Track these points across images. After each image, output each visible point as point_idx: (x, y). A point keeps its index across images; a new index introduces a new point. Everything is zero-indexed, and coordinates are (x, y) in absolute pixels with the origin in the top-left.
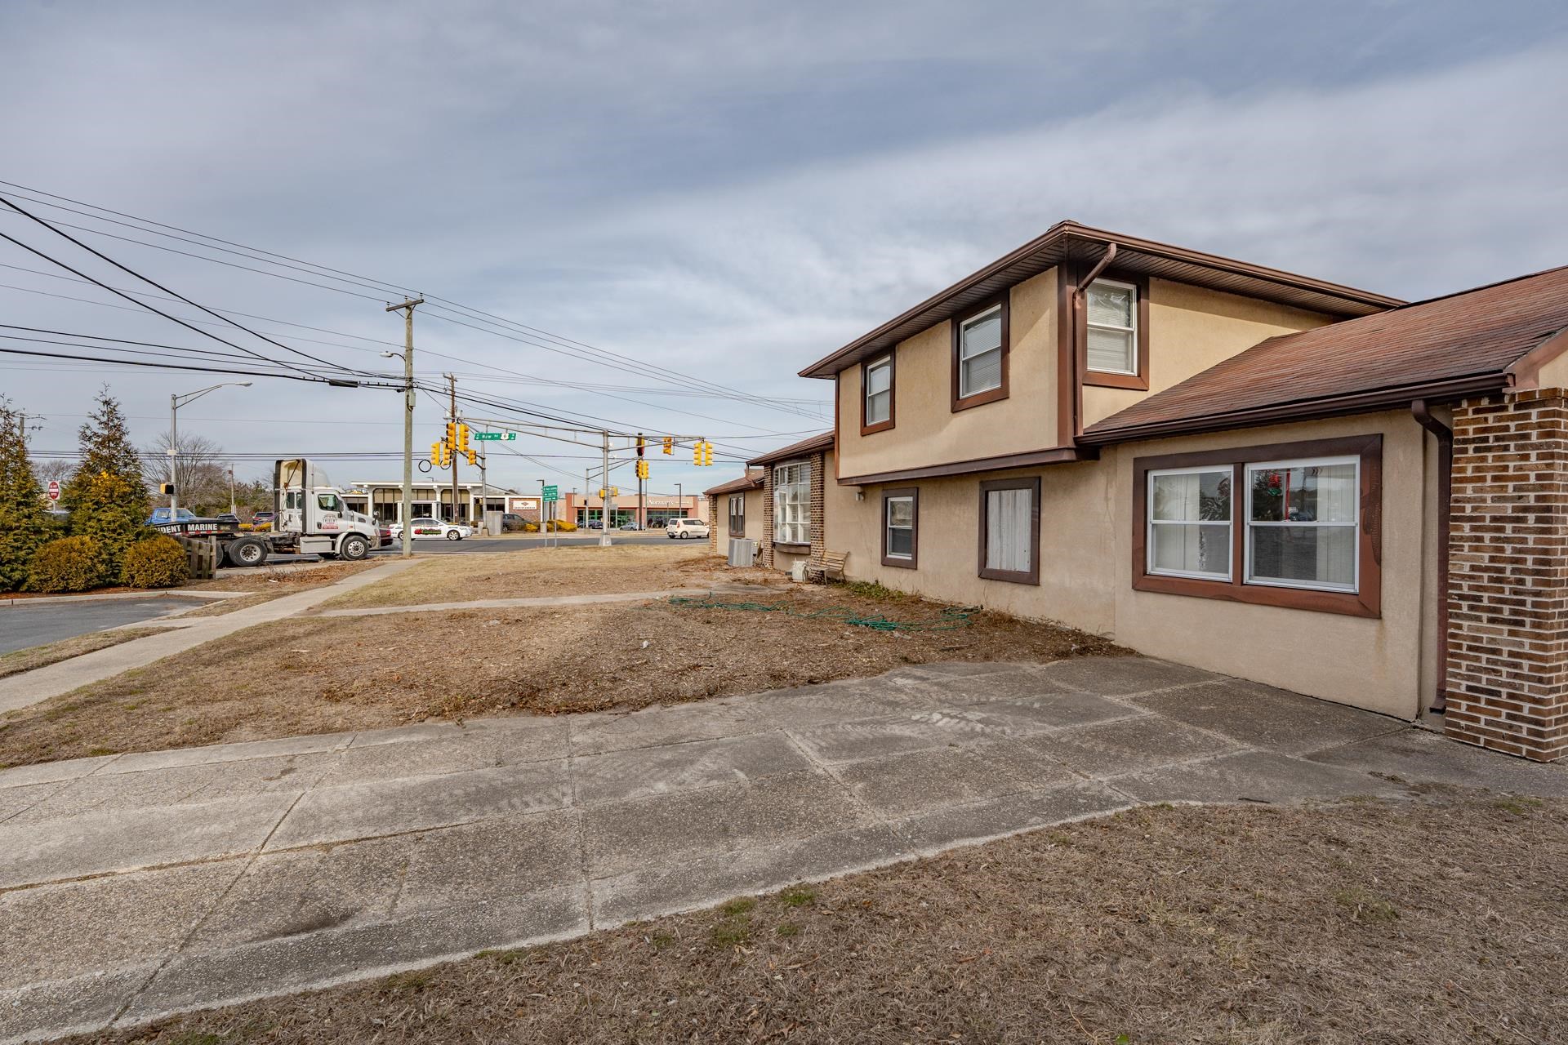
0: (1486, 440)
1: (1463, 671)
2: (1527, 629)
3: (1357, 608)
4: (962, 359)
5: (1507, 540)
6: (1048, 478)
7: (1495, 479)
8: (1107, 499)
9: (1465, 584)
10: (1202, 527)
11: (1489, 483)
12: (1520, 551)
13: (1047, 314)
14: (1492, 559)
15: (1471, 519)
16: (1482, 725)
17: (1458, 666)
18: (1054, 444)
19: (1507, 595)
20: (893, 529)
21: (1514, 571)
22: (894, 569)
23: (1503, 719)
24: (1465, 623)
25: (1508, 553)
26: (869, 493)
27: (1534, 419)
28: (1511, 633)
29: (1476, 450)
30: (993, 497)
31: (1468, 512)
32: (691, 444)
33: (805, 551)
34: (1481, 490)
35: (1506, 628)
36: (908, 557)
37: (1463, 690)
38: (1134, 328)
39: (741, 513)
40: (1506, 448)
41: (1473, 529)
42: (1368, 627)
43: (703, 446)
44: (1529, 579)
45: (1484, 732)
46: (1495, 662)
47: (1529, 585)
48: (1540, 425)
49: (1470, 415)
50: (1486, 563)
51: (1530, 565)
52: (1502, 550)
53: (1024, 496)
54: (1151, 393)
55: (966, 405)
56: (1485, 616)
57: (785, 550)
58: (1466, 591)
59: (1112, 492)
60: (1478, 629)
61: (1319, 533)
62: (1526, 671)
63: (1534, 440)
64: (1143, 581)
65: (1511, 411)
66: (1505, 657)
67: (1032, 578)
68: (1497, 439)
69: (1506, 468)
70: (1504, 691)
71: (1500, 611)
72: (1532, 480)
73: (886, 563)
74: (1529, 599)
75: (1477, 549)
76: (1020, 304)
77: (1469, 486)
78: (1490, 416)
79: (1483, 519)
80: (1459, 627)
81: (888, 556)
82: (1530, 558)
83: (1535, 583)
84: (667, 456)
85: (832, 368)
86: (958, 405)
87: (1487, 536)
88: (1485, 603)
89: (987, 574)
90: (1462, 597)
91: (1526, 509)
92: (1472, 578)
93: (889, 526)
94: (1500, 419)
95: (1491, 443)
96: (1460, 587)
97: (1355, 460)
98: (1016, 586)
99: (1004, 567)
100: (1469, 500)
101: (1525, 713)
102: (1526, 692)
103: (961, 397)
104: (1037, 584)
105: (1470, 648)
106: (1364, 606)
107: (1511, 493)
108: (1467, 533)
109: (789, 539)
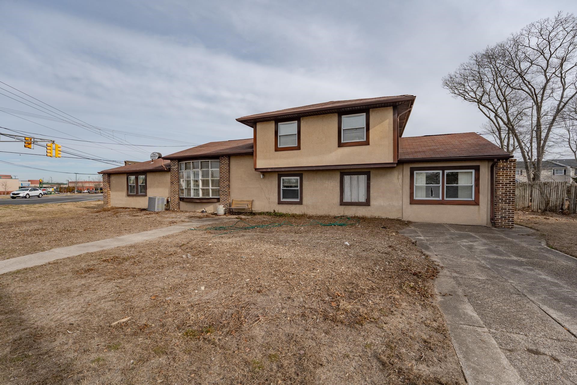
0: (504, 168)
1: (500, 214)
2: (511, 204)
4: (343, 129)
5: (508, 187)
6: (373, 172)
7: (506, 176)
8: (398, 179)
10: (426, 186)
11: (505, 176)
12: (510, 189)
13: (387, 121)
14: (505, 191)
15: (501, 183)
16: (503, 224)
17: (499, 213)
18: (392, 161)
19: (508, 198)
20: (285, 189)
21: (509, 193)
22: (286, 205)
23: (507, 222)
24: (500, 204)
25: (508, 190)
26: (267, 175)
27: (512, 165)
28: (508, 205)
29: (502, 170)
31: (501, 182)
32: (44, 144)
33: (216, 200)
34: (503, 178)
35: (507, 204)
36: (298, 200)
37: (500, 218)
39: (142, 183)
40: (508, 170)
41: (502, 185)
42: (476, 207)
44: (511, 195)
46: (506, 211)
48: (513, 166)
49: (501, 163)
50: (504, 192)
51: (512, 192)
52: (507, 189)
53: (363, 178)
55: (345, 145)
56: (504, 202)
57: (198, 201)
58: (500, 198)
60: (503, 205)
61: (459, 187)
62: (511, 212)
63: (512, 168)
64: (413, 202)
65: (508, 163)
66: (507, 210)
68: (506, 168)
69: (508, 174)
70: (507, 216)
71: (506, 201)
72: (512, 176)
73: (280, 203)
74: (511, 199)
75: (502, 189)
76: (374, 116)
77: (501, 177)
78: (505, 163)
79: (503, 183)
80: (499, 205)
81: (283, 200)
82: (512, 191)
86: (340, 145)
87: (504, 187)
88: (504, 200)
89: (343, 203)
90: (500, 199)
91: (511, 182)
92: (501, 195)
93: (282, 188)
94: (506, 164)
95: (505, 169)
96: (499, 197)
97: (473, 171)
98: (358, 206)
99: (353, 201)
100: (501, 180)
101: (511, 220)
102: (511, 216)
103: (342, 142)
104: (369, 205)
106: (476, 203)
107: (508, 178)
108: (501, 186)
109: (201, 196)
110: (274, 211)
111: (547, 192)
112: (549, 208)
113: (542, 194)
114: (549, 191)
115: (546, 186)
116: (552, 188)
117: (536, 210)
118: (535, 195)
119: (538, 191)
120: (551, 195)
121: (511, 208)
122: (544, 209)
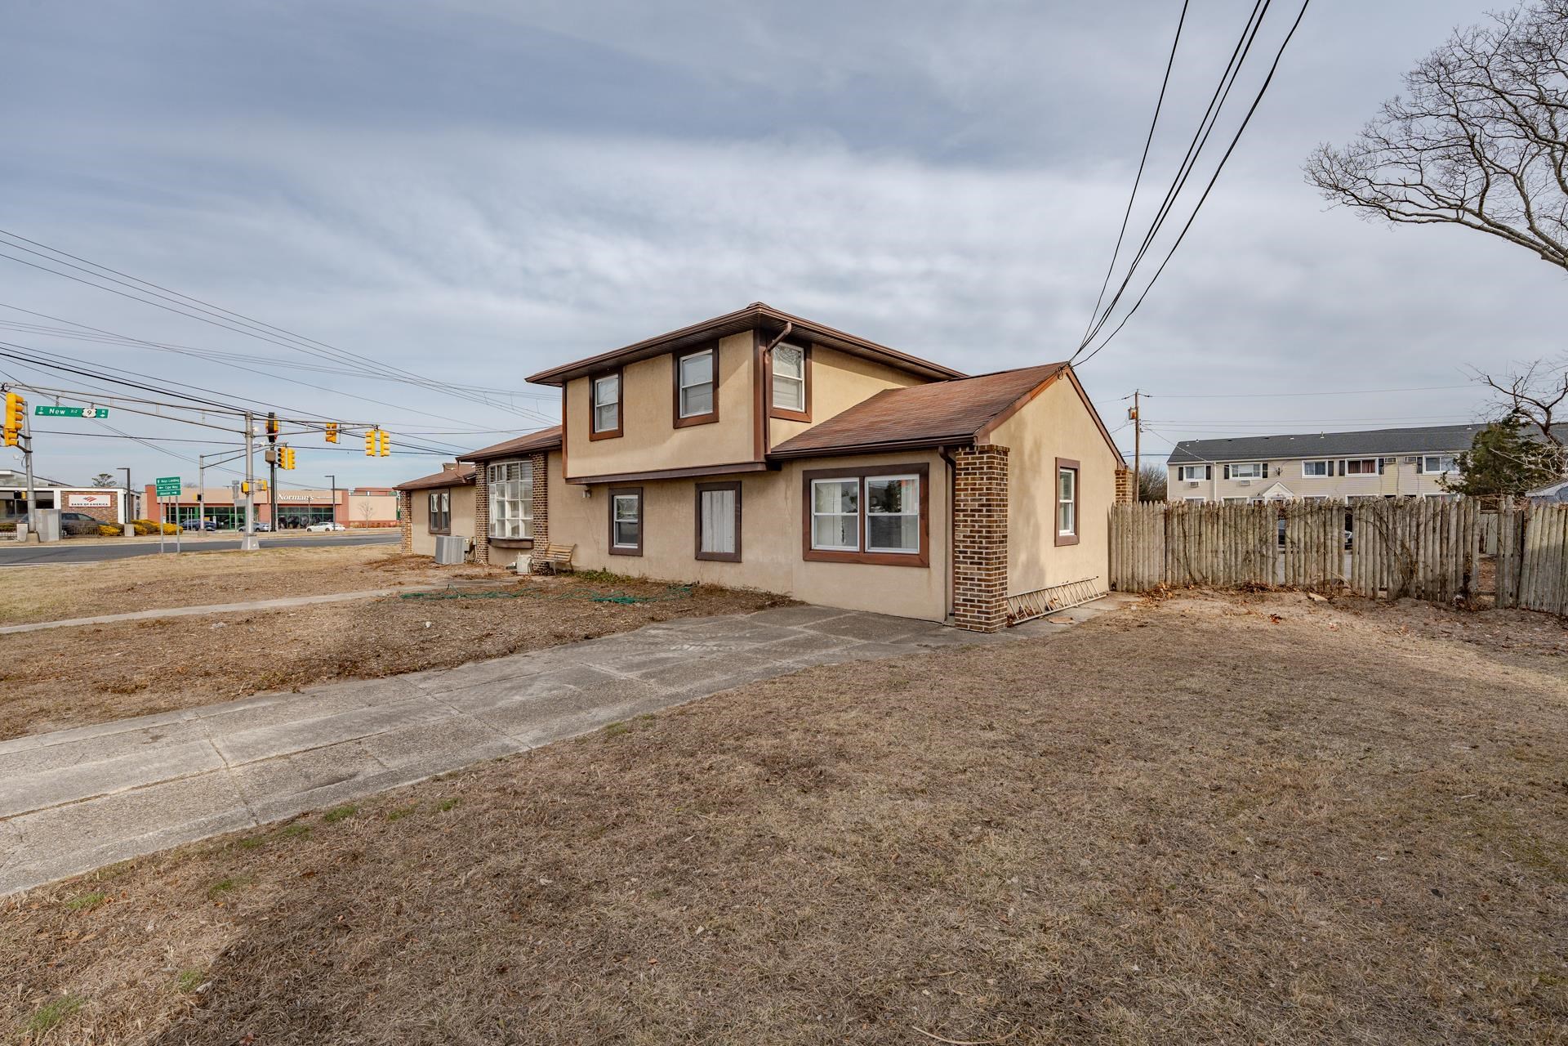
0: (968, 469)
1: (961, 591)
2: (984, 566)
3: (919, 562)
4: (682, 387)
5: (976, 521)
6: (746, 482)
7: (971, 489)
8: (786, 498)
9: (961, 545)
10: (844, 518)
11: (969, 492)
12: (981, 527)
13: (746, 363)
14: (971, 532)
15: (963, 511)
16: (968, 619)
17: (959, 589)
18: (752, 459)
19: (976, 550)
20: (619, 523)
21: (979, 537)
22: (620, 557)
23: (976, 614)
24: (961, 566)
25: (977, 528)
26: (595, 491)
27: (985, 460)
28: (978, 569)
29: (965, 474)
30: (706, 495)
31: (962, 507)
33: (528, 545)
34: (967, 495)
35: (976, 567)
36: (634, 546)
37: (961, 602)
38: (802, 379)
39: (445, 509)
40: (975, 474)
41: (964, 516)
42: (923, 572)
43: (378, 435)
44: (984, 541)
45: (968, 622)
46: (973, 585)
47: (984, 545)
48: (987, 463)
49: (962, 456)
50: (969, 534)
51: (984, 534)
52: (974, 526)
53: (729, 495)
54: (813, 425)
55: (685, 424)
56: (968, 561)
57: (505, 546)
58: (962, 549)
59: (789, 493)
60: (966, 569)
61: (903, 520)
62: (984, 588)
63: (985, 470)
64: (811, 555)
65: (977, 455)
66: (976, 582)
67: (735, 558)
68: (972, 469)
69: (975, 484)
70: (976, 599)
71: (974, 558)
72: (985, 491)
73: (613, 552)
74: (984, 551)
75: (965, 526)
76: (727, 352)
77: (963, 493)
78: (970, 456)
79: (967, 510)
80: (959, 568)
81: (615, 546)
82: (984, 530)
83: (986, 543)
84: (330, 445)
85: (559, 378)
86: (678, 423)
87: (969, 519)
88: (969, 554)
89: (701, 556)
91: (983, 505)
92: (964, 541)
93: (615, 520)
94: (973, 459)
95: (970, 471)
96: (959, 547)
97: (916, 477)
98: (724, 564)
99: (715, 550)
100: (962, 501)
101: (984, 609)
102: (984, 599)
103: (681, 417)
104: (740, 562)
105: (964, 579)
106: (922, 561)
107: (977, 497)
108: (962, 518)
109: (508, 534)
110: (605, 569)
111: (1404, 534)
112: (1417, 587)
113: (1386, 541)
114: (1414, 530)
115: (1399, 511)
116: (1422, 519)
117: (1370, 593)
118: (1363, 542)
119: (1371, 528)
120: (1422, 544)
121: (984, 577)
122: (1398, 588)
